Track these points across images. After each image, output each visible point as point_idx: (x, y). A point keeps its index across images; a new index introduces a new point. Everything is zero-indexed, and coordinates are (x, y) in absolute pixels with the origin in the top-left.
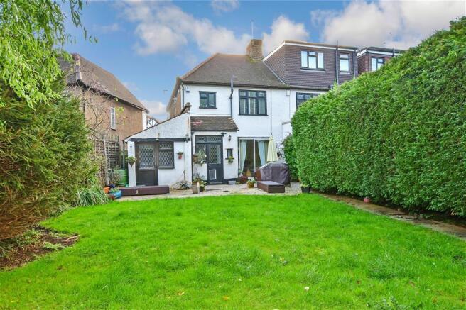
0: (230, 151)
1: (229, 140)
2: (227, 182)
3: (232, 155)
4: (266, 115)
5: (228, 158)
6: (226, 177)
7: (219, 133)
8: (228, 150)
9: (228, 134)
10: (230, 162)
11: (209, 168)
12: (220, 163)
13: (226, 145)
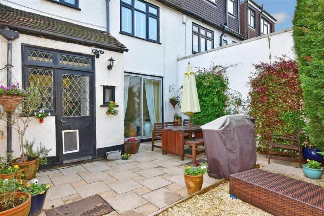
0: (109, 90)
1: (110, 67)
2: (102, 155)
3: (113, 98)
4: (157, 42)
5: (105, 104)
6: (101, 143)
7: (88, 50)
8: (105, 88)
9: (107, 55)
10: (111, 112)
11: (59, 127)
12: (88, 113)
13: (102, 78)
